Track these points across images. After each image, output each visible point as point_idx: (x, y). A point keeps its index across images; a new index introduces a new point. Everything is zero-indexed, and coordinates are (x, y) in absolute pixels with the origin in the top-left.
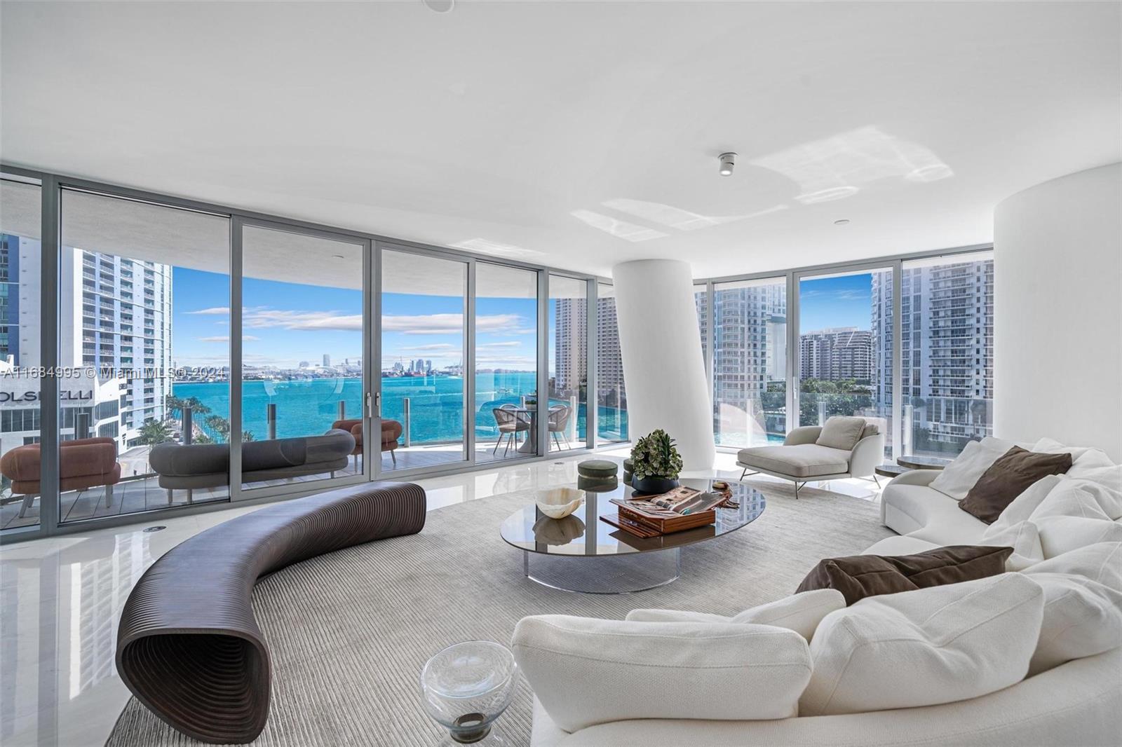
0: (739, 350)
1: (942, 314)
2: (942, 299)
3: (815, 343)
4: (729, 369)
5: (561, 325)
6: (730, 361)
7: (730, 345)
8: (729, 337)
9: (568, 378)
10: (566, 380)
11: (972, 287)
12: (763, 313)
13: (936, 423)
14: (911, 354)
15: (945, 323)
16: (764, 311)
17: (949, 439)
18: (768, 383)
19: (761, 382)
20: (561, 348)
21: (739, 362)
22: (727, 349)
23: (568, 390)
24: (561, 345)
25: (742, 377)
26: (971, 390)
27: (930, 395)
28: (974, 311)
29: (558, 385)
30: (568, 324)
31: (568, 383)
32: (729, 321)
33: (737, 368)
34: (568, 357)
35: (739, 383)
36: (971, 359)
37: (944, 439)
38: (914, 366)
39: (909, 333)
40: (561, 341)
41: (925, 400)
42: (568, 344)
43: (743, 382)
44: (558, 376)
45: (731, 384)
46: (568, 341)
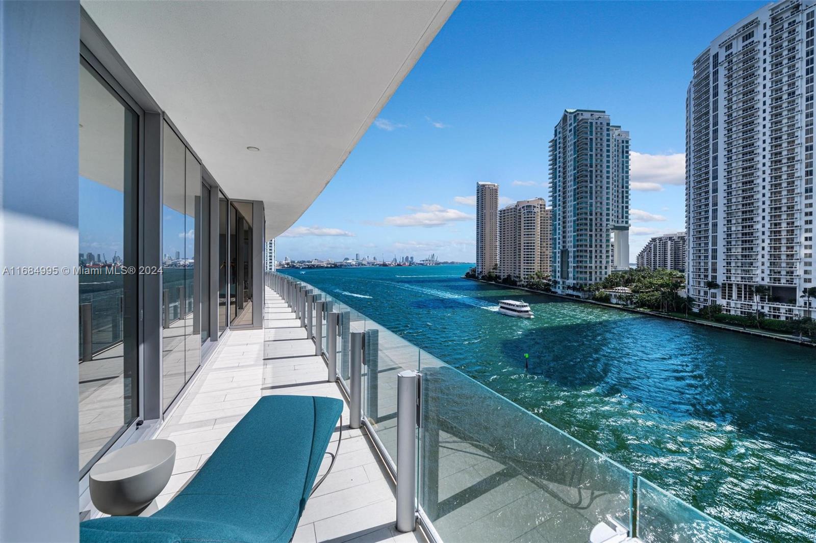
0: (589, 249)
1: (734, 222)
2: (733, 211)
3: (669, 242)
4: (581, 262)
5: (480, 235)
6: (581, 256)
7: (581, 246)
8: (581, 240)
9: (484, 267)
10: (482, 268)
11: (758, 201)
12: (607, 224)
13: (729, 301)
14: (710, 251)
15: (736, 228)
16: (608, 223)
17: (739, 313)
18: (612, 271)
19: (606, 270)
20: (480, 249)
21: (588, 257)
22: (580, 248)
23: (483, 275)
24: (480, 247)
25: (591, 267)
26: (758, 277)
27: (724, 280)
28: (760, 219)
29: (478, 271)
30: (484, 234)
31: (484, 270)
32: (581, 230)
33: (587, 261)
34: (483, 254)
35: (588, 270)
36: (757, 255)
37: (735, 313)
38: (712, 259)
39: (708, 236)
40: (480, 245)
41: (720, 284)
42: (484, 246)
43: (591, 270)
44: (478, 266)
45: (582, 272)
46: (483, 244)
